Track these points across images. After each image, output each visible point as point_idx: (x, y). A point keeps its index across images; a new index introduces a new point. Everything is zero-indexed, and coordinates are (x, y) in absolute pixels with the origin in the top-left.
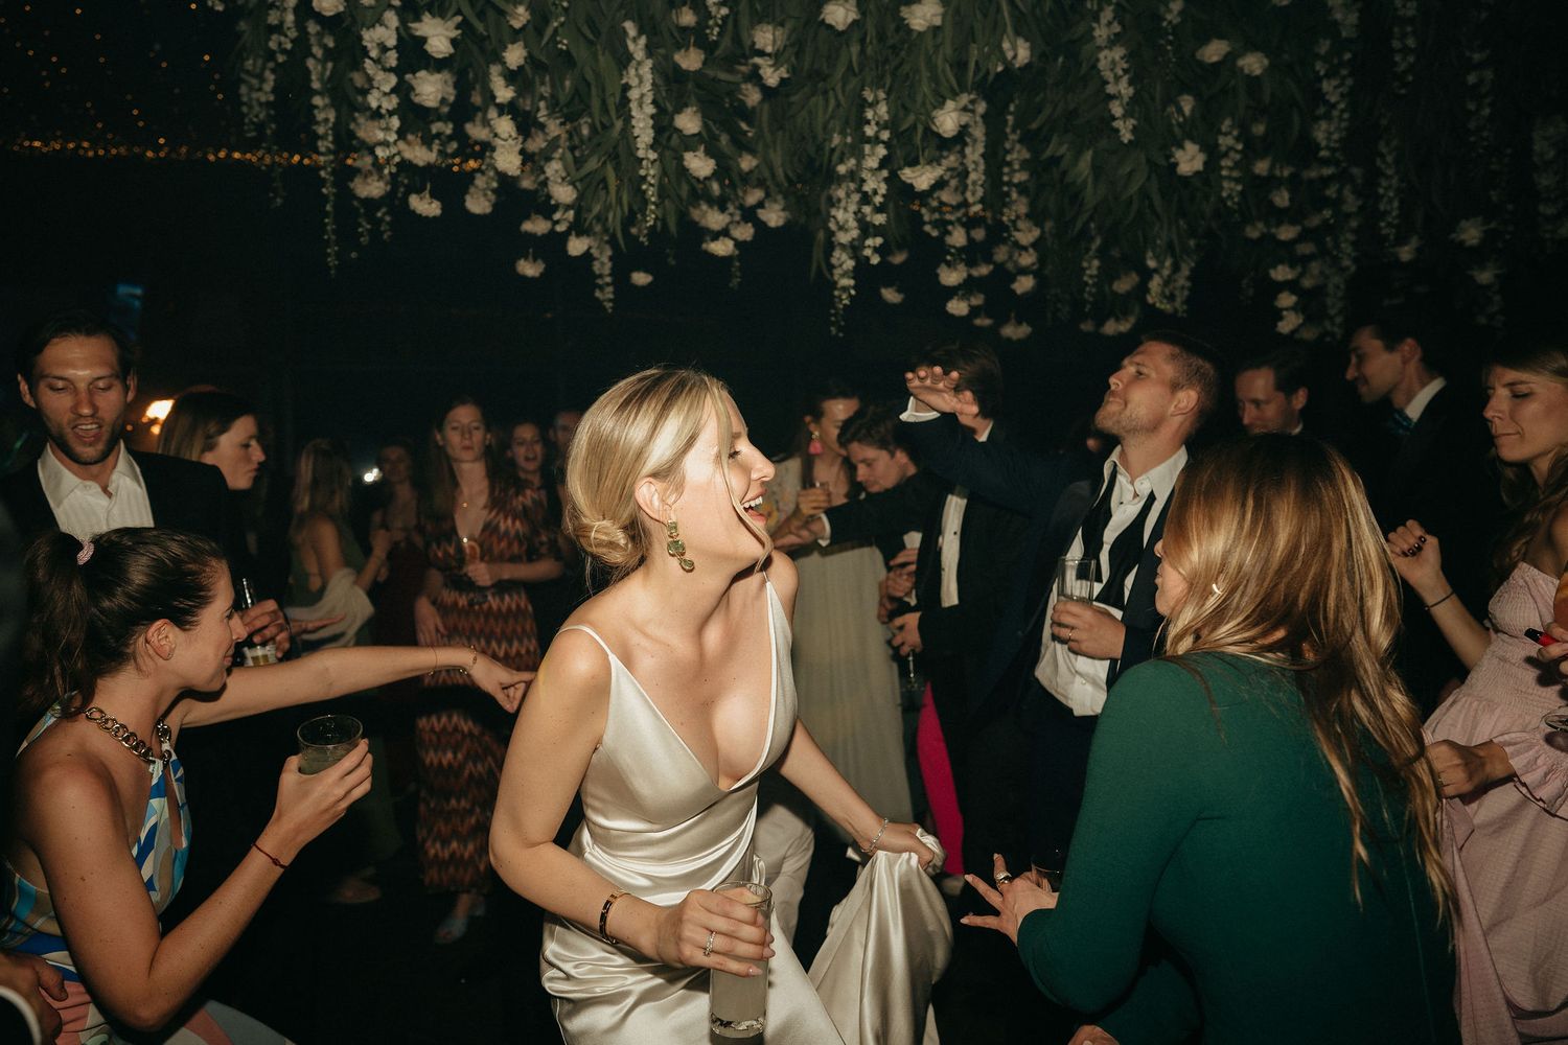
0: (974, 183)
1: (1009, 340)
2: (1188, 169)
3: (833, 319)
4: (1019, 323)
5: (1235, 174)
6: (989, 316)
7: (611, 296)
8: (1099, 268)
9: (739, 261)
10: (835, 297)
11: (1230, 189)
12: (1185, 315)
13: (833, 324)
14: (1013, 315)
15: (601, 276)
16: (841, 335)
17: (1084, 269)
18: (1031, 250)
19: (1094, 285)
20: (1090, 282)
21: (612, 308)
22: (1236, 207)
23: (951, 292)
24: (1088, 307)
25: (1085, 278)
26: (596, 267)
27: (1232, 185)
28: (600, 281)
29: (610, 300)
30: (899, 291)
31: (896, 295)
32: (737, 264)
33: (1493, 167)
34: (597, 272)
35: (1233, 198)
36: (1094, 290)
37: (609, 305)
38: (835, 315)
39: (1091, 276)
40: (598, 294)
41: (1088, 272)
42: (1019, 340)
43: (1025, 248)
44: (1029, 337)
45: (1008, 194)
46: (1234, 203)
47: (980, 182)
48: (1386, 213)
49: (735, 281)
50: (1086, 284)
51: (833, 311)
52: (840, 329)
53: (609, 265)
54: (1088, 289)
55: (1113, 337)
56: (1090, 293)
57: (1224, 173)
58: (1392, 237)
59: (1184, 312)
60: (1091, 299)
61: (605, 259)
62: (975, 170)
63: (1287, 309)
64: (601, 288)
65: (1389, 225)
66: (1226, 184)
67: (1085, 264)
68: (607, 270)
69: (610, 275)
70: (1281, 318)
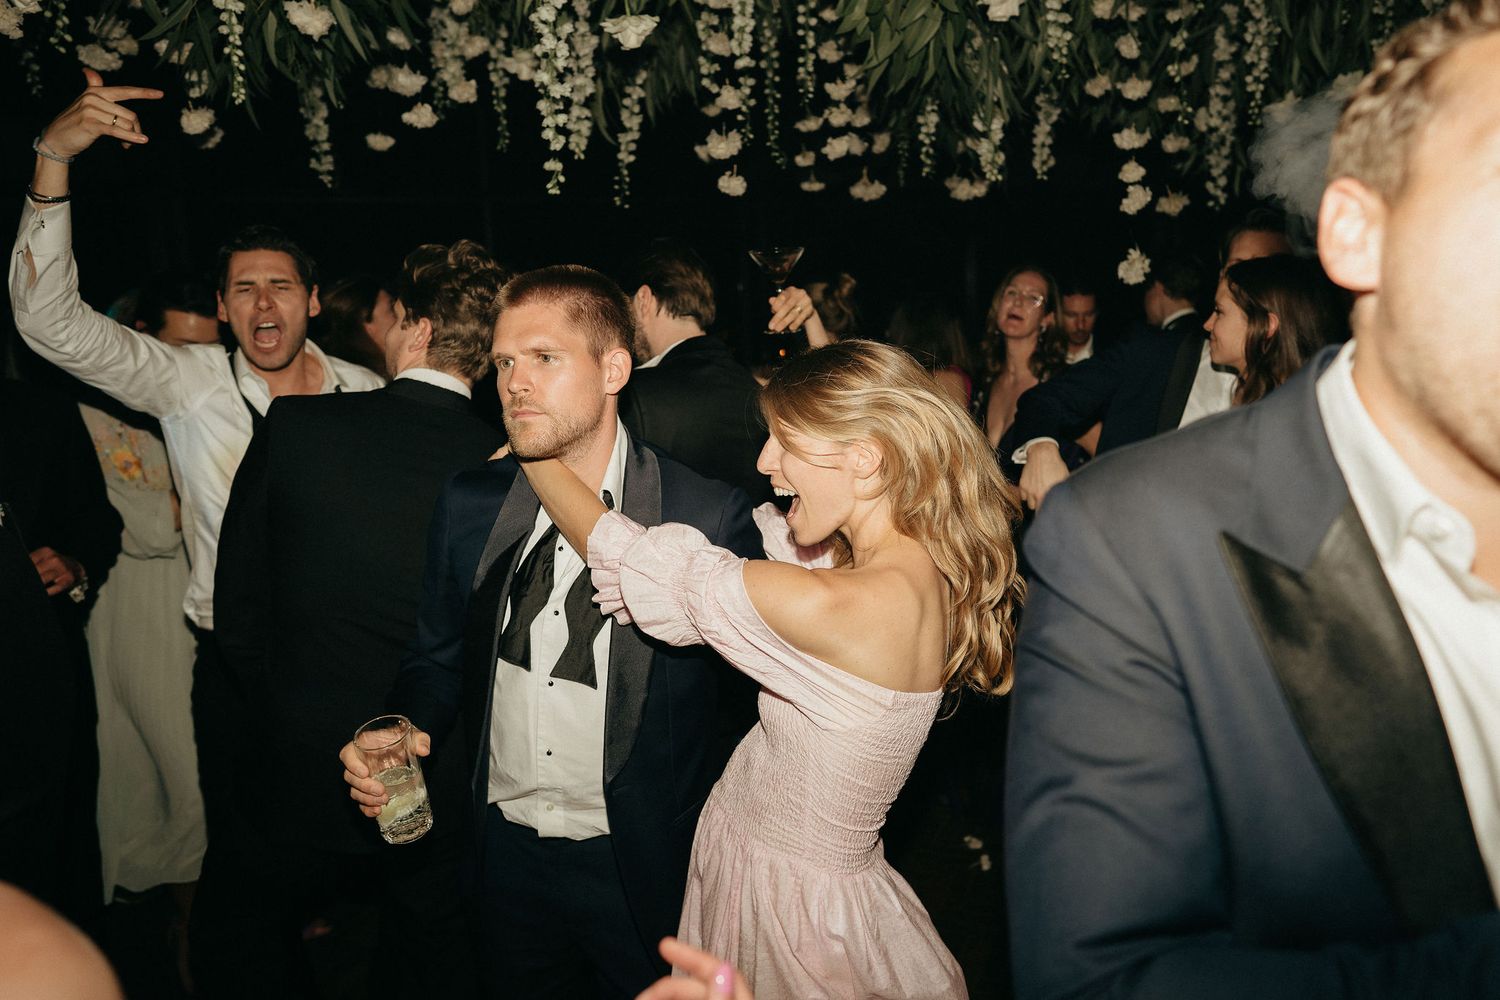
0: (742, 30)
1: (860, 200)
2: (1000, 14)
3: (616, 187)
4: (872, 181)
5: (1066, 18)
6: (819, 180)
7: (331, 167)
8: (937, 126)
9: (506, 118)
11: (1058, 38)
12: (1045, 178)
13: (617, 193)
14: (865, 171)
15: (316, 142)
16: (627, 206)
17: (920, 125)
18: (843, 107)
19: (932, 144)
20: (927, 141)
21: (330, 182)
22: (1064, 61)
23: (721, 166)
24: (926, 170)
25: (921, 137)
26: (310, 133)
27: (1059, 33)
28: (315, 149)
32: (505, 122)
33: (1376, 10)
34: (313, 138)
35: (1060, 49)
36: (931, 151)
37: (327, 179)
38: (620, 183)
39: (928, 135)
40: (314, 164)
41: (924, 130)
42: (871, 202)
43: (836, 104)
44: (884, 198)
45: (803, 40)
46: (1062, 55)
47: (749, 29)
48: (1253, 65)
50: (922, 143)
51: (617, 178)
52: (625, 200)
53: (327, 128)
54: (924, 150)
55: (968, 201)
56: (927, 154)
57: (1050, 17)
58: (1258, 96)
59: (1044, 173)
60: (929, 162)
62: (743, 13)
63: (1133, 184)
64: (318, 157)
65: (1257, 80)
66: (1051, 31)
67: (921, 120)
69: (329, 140)
70: (1126, 195)
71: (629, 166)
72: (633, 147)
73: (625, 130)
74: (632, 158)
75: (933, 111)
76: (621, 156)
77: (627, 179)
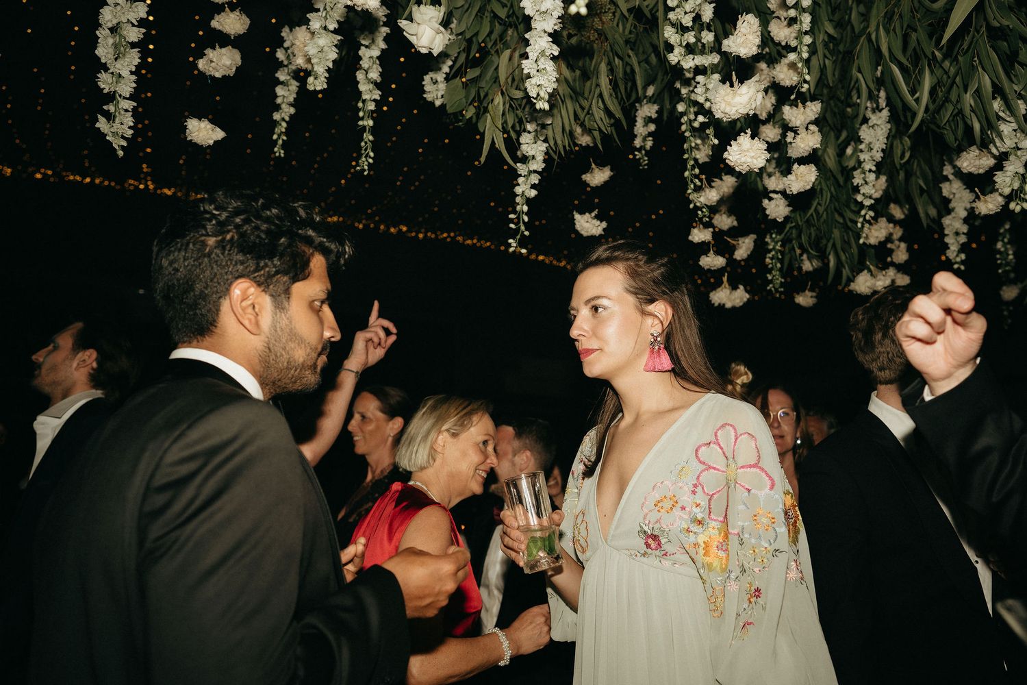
3: (512, 226)
10: (518, 196)
12: (962, 268)
13: (512, 235)
15: (111, 97)
16: (524, 251)
26: (106, 83)
28: (108, 105)
29: (124, 139)
37: (117, 143)
38: (516, 221)
40: (102, 124)
49: (365, 163)
50: (861, 205)
51: (512, 216)
52: (522, 244)
54: (863, 212)
59: (962, 262)
64: (109, 117)
68: (127, 87)
69: (132, 98)
71: (529, 201)
72: (535, 179)
74: (533, 193)
76: (518, 190)
77: (526, 219)
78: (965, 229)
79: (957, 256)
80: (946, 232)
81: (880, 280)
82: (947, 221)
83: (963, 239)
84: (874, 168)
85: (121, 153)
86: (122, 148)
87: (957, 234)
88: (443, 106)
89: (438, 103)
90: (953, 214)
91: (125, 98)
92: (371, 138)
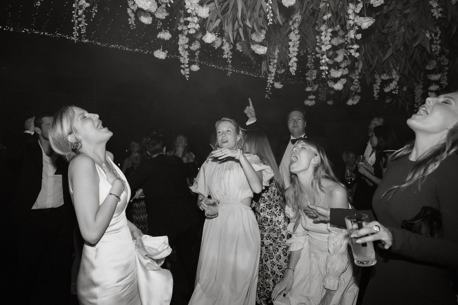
3: (267, 91)
10: (268, 83)
13: (267, 93)
15: (183, 64)
16: (269, 98)
26: (182, 60)
28: (182, 66)
29: (188, 75)
30: (281, 84)
31: (281, 85)
34: (182, 62)
38: (268, 90)
40: (182, 71)
51: (266, 88)
52: (269, 95)
53: (188, 59)
61: (186, 57)
64: (183, 69)
73: (270, 72)
75: (357, 75)
76: (268, 81)
77: (270, 89)
78: (379, 88)
79: (376, 96)
80: (374, 89)
81: (355, 102)
82: (375, 85)
83: (378, 91)
84: (358, 74)
85: (188, 79)
86: (188, 78)
87: (377, 89)
88: (242, 52)
89: (241, 51)
90: (377, 84)
91: (186, 64)
92: (231, 66)
